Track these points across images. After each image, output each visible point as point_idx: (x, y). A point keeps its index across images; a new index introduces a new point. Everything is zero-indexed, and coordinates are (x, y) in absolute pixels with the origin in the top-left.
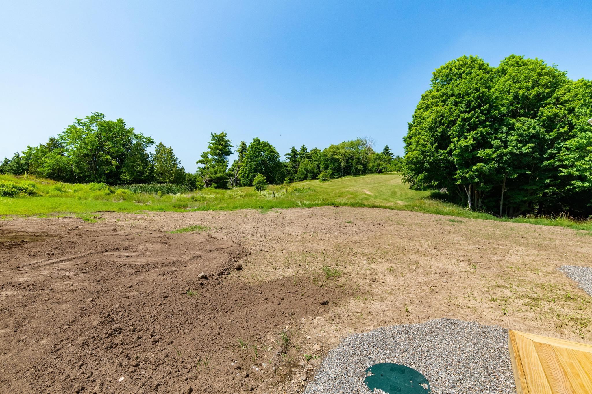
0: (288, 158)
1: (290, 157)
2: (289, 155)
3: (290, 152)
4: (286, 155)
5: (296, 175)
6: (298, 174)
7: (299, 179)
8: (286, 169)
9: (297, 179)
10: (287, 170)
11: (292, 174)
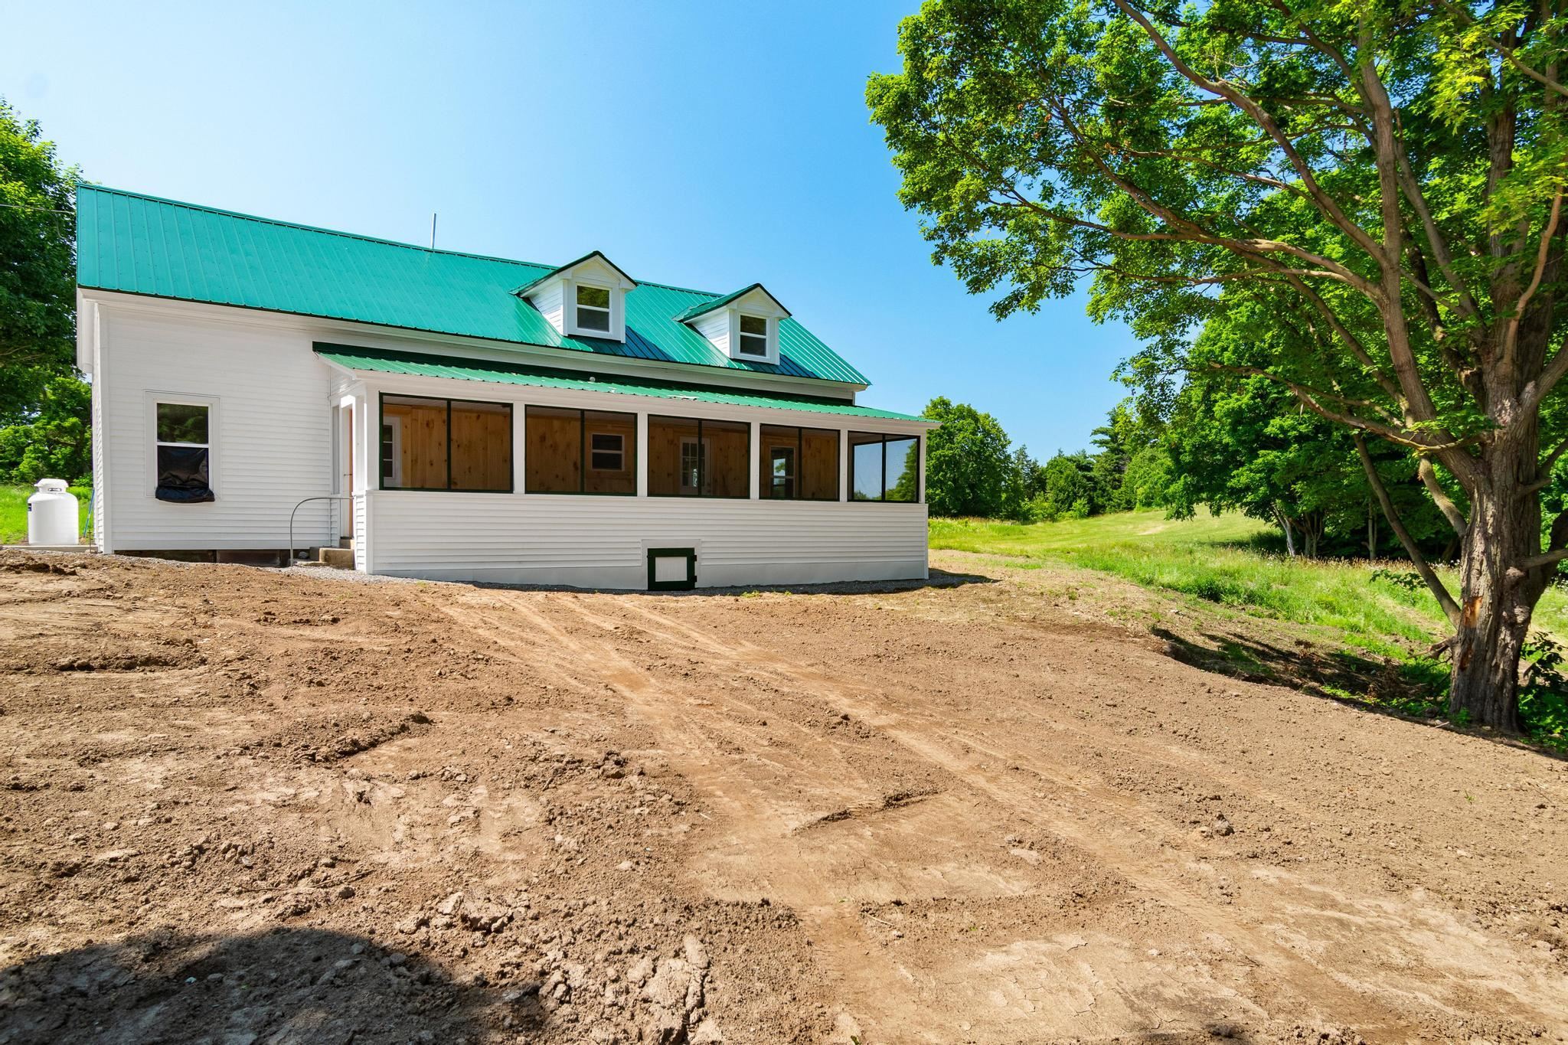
0: (1102, 443)
1: (1107, 438)
2: (1104, 432)
3: (1106, 424)
4: (1095, 432)
5: (1116, 493)
6: (1123, 489)
7: (1124, 505)
8: (1084, 476)
9: (1119, 505)
10: (1090, 479)
11: (1104, 491)
